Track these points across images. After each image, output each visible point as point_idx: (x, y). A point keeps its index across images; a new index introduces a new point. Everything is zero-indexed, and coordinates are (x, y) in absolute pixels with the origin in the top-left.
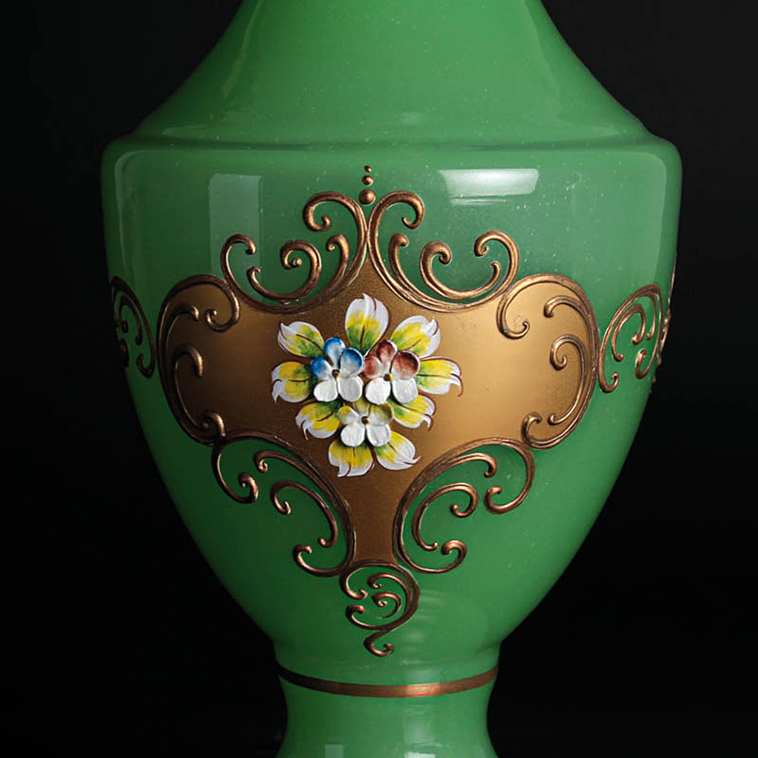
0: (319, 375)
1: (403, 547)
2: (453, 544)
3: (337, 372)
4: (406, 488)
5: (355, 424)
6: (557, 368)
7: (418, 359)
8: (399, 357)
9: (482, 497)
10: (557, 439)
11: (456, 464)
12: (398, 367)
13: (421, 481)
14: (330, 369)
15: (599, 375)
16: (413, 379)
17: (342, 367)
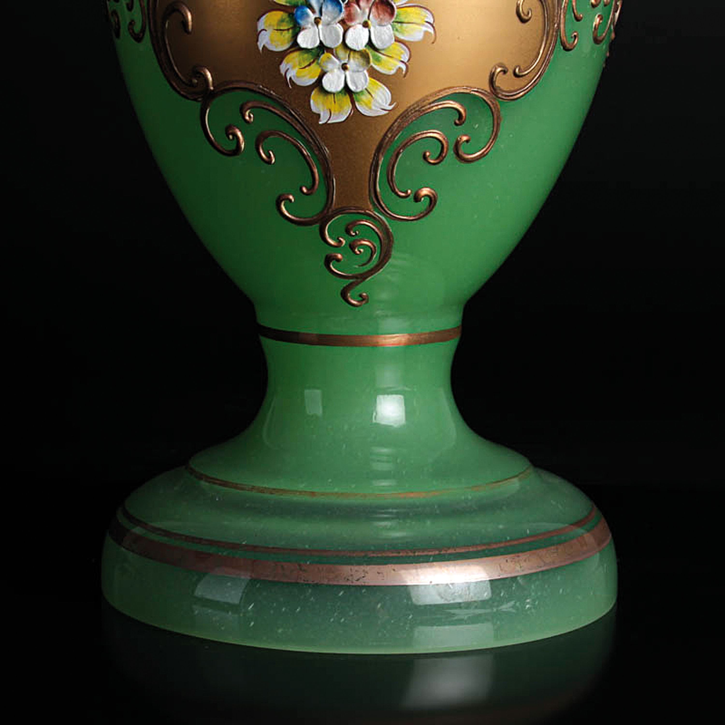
0: (302, 23)
1: (379, 194)
2: (425, 191)
3: (319, 20)
4: (382, 134)
5: (336, 70)
6: (523, 21)
7: (395, 7)
8: (377, 4)
9: (452, 147)
10: (521, 92)
11: (429, 110)
12: (376, 14)
13: (395, 128)
14: (312, 16)
15: (560, 32)
16: (389, 26)
17: (323, 14)
